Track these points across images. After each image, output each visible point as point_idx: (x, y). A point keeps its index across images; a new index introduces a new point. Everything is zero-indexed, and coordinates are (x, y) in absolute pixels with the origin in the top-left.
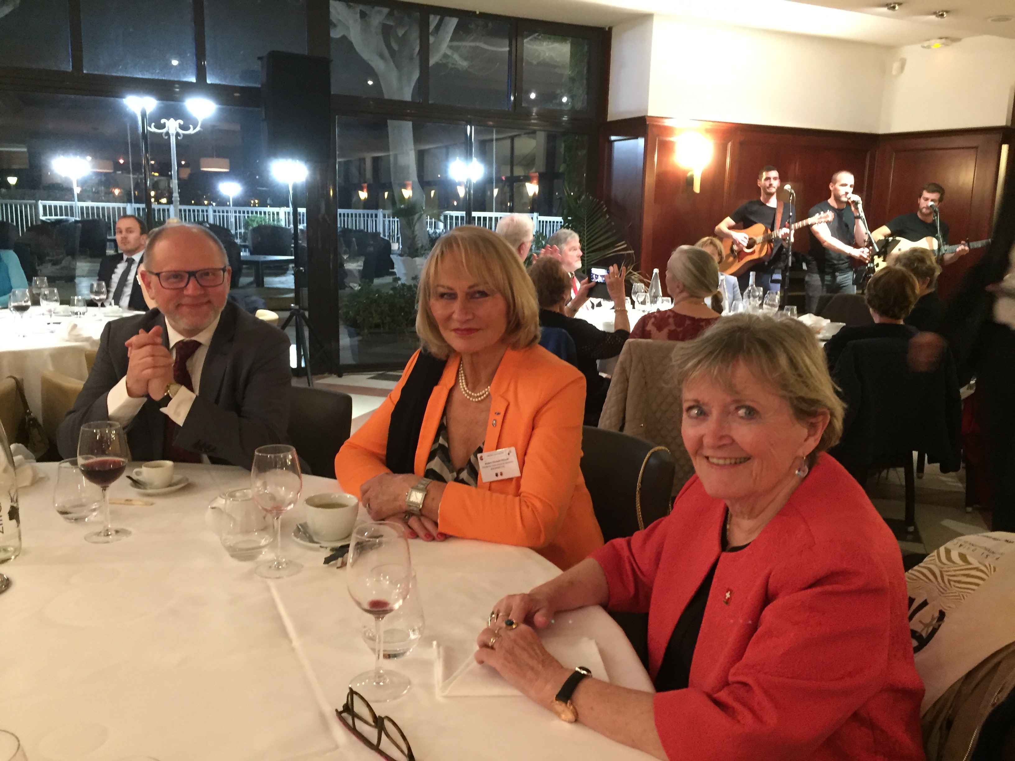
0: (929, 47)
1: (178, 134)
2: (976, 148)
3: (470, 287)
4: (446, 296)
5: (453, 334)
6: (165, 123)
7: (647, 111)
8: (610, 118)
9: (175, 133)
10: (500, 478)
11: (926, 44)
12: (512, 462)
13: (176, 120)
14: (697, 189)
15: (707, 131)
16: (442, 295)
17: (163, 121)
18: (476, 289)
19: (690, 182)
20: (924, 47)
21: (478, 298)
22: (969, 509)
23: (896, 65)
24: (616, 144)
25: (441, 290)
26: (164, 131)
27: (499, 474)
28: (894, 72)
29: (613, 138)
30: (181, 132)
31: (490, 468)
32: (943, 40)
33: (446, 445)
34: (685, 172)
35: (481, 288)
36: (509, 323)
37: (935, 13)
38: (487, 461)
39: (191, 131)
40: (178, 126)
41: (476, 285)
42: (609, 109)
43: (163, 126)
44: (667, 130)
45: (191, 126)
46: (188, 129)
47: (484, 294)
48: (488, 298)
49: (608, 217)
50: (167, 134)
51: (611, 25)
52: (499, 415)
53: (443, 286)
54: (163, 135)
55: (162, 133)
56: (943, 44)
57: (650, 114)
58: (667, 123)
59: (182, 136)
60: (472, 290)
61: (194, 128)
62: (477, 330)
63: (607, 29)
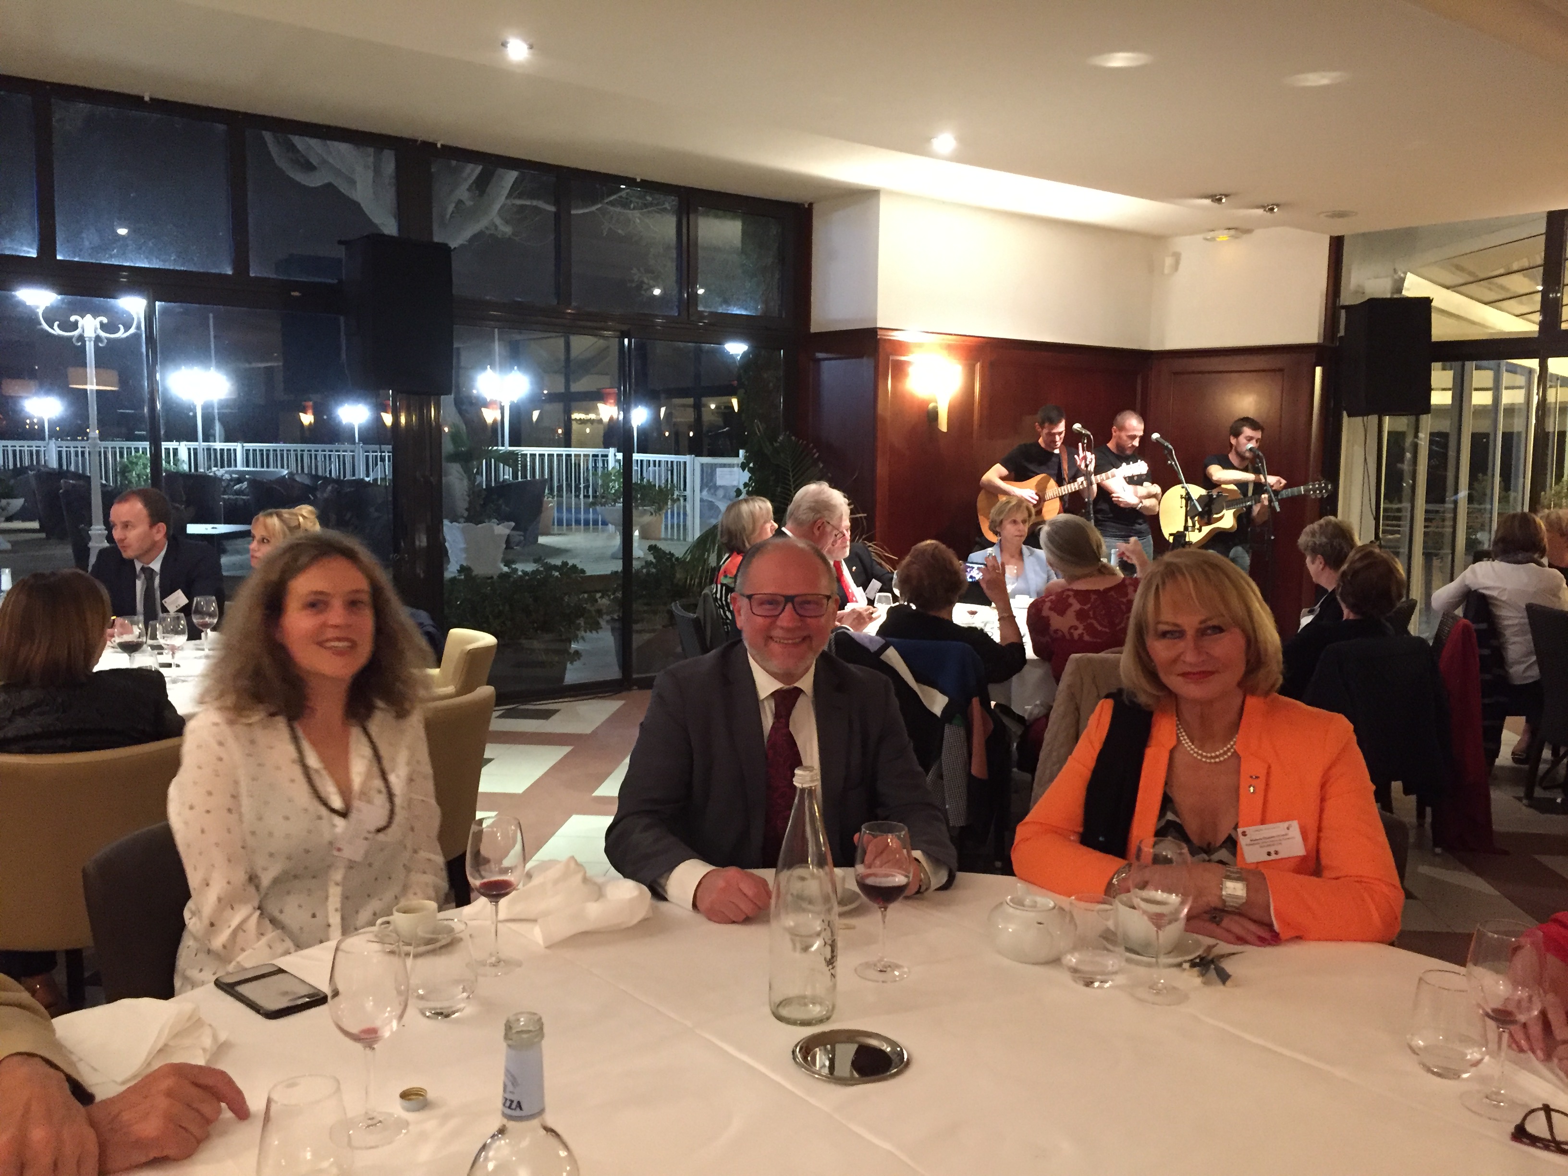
0: (1213, 239)
1: (98, 339)
2: (1281, 370)
3: (1201, 622)
4: (1168, 636)
5: (1180, 678)
6: (76, 323)
7: (875, 320)
8: (814, 329)
9: (93, 335)
10: (1273, 857)
11: (1210, 235)
12: (1293, 838)
13: (95, 317)
14: (943, 426)
15: (950, 347)
16: (1164, 635)
17: (73, 318)
18: (1210, 623)
19: (933, 416)
20: (1207, 239)
21: (1210, 635)
22: (1438, 850)
23: (1169, 261)
24: (825, 365)
25: (1163, 627)
26: (76, 333)
27: (1273, 852)
28: (1167, 271)
29: (820, 355)
30: (103, 334)
31: (1258, 846)
32: (1232, 232)
33: (1178, 820)
34: (925, 403)
35: (1215, 622)
36: (1248, 662)
37: (1263, 207)
38: (1254, 838)
39: (121, 334)
40: (99, 326)
41: (1210, 619)
42: (812, 314)
43: (75, 326)
44: (899, 347)
45: (121, 327)
46: (117, 330)
47: (1219, 629)
48: (1222, 634)
49: (821, 466)
50: (81, 338)
51: (812, 201)
52: (1259, 780)
53: (1167, 623)
54: (74, 340)
55: (71, 338)
56: (1232, 236)
57: (880, 325)
58: (896, 336)
59: (106, 341)
60: (1203, 626)
61: (126, 330)
62: (1212, 673)
63: (806, 206)
